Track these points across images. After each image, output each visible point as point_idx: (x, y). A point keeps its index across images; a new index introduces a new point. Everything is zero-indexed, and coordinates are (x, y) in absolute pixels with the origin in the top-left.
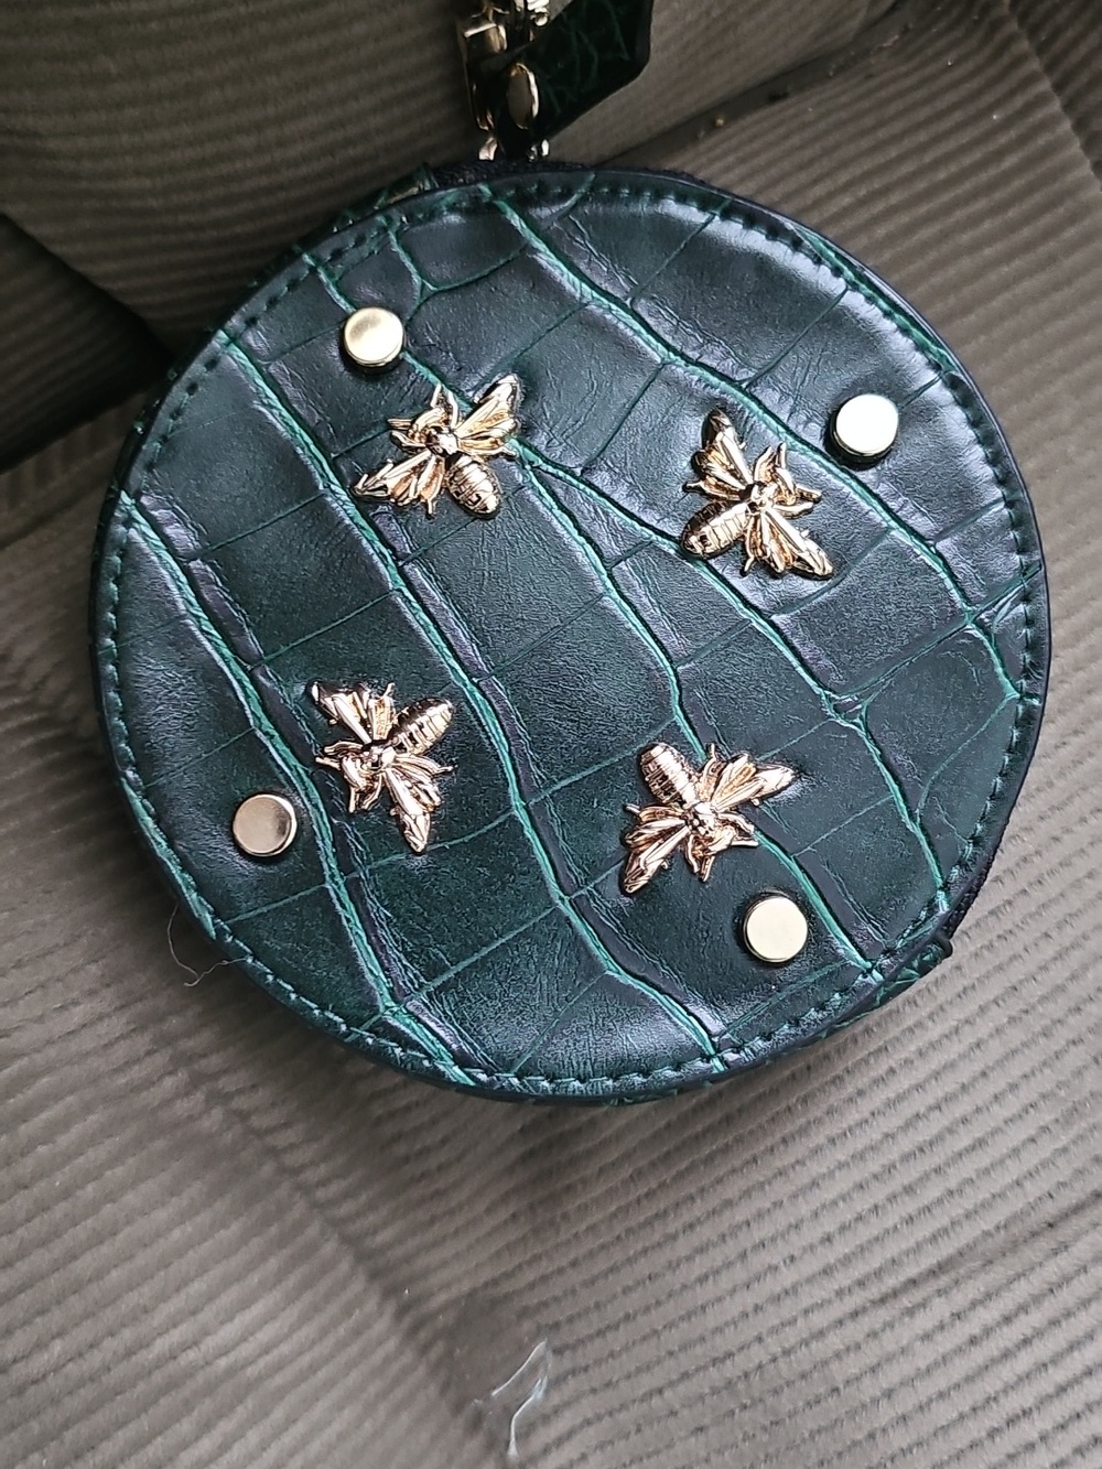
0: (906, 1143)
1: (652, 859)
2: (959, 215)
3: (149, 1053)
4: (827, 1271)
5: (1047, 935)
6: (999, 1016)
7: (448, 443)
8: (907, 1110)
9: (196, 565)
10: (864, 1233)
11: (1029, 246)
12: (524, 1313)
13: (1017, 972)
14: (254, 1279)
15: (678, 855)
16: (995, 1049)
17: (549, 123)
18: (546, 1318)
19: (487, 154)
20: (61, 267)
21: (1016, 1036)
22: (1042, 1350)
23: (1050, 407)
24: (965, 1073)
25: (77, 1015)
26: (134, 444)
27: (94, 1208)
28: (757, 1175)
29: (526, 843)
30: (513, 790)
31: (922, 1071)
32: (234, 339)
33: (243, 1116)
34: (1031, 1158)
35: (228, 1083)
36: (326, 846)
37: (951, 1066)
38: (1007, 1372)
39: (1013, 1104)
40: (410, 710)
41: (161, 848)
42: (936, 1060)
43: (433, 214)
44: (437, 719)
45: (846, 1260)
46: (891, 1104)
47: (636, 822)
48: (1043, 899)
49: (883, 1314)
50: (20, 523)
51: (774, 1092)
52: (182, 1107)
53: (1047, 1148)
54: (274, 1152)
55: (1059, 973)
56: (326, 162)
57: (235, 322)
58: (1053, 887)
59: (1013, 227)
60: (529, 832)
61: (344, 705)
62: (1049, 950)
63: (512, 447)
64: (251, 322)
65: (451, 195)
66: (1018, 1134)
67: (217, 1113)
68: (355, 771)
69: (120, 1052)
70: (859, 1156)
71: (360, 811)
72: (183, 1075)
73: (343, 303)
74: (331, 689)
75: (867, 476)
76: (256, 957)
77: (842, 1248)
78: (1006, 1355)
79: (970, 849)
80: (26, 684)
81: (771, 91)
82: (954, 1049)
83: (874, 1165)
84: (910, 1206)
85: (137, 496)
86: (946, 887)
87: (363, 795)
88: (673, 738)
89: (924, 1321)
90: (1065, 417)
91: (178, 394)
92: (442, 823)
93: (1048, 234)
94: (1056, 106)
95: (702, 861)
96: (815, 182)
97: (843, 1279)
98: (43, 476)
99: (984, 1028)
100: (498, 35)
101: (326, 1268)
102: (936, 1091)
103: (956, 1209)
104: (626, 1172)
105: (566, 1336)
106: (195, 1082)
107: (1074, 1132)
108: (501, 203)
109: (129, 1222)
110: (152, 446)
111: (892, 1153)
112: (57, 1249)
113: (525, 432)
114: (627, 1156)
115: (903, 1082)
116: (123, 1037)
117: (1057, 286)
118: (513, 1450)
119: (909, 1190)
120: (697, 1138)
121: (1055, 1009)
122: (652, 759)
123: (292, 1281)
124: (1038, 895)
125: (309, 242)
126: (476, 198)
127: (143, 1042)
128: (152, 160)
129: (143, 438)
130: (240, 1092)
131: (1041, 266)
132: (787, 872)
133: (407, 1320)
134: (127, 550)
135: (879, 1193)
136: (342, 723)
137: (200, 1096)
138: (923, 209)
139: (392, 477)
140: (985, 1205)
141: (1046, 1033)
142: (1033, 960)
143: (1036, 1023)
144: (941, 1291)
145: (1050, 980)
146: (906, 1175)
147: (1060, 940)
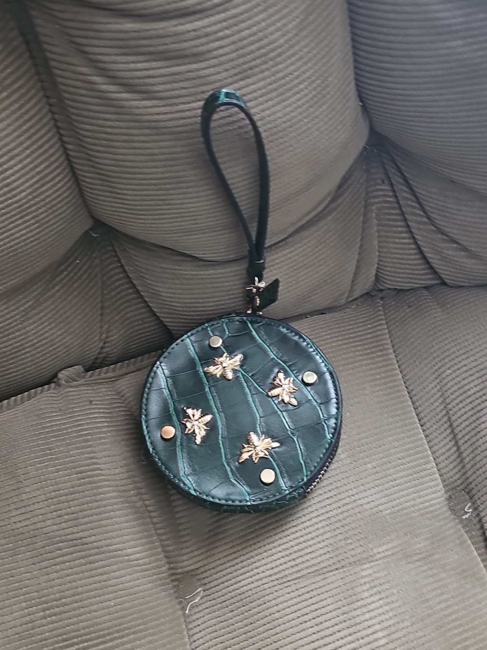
0: (296, 548)
1: (245, 456)
2: (353, 344)
3: (130, 484)
4: (270, 576)
5: (339, 507)
6: (324, 523)
7: (224, 365)
8: (298, 541)
9: (168, 379)
10: (281, 568)
11: (368, 354)
12: (199, 580)
13: (331, 514)
14: (139, 542)
15: (251, 456)
16: (322, 531)
17: (260, 308)
18: (204, 581)
19: (249, 312)
20: (158, 318)
21: (327, 529)
22: (314, 600)
23: (364, 389)
24: (314, 534)
25: (117, 471)
26: (163, 353)
27: (109, 512)
28: (260, 551)
29: (220, 448)
30: (220, 436)
31: (304, 532)
32: (188, 337)
33: (146, 506)
34: (324, 558)
35: (145, 497)
36: (179, 440)
37: (310, 533)
38: (305, 604)
39: (323, 544)
40: (204, 414)
41: (146, 432)
42: (308, 530)
43: (234, 321)
44: (208, 418)
45: (276, 574)
46: (295, 539)
47: (244, 448)
48: (340, 498)
49: (280, 587)
50: (135, 369)
51: (268, 531)
52: (134, 499)
53: (328, 556)
54: (151, 517)
55: (341, 517)
56: (216, 308)
57: (189, 334)
58: (343, 496)
59: (366, 349)
60: (221, 446)
61: (190, 412)
62: (340, 511)
63: (238, 368)
64: (192, 335)
65: (238, 318)
66: (321, 552)
67: (141, 502)
68: (189, 425)
69: (124, 482)
70: (284, 550)
71: (188, 434)
72: (136, 491)
73: (211, 334)
74: (188, 408)
75: (309, 388)
76: (159, 459)
77: (276, 570)
78: (306, 600)
79: (313, 469)
80: (126, 402)
81: (322, 312)
82: (312, 529)
83: (287, 552)
84: (293, 563)
85: (161, 363)
86: (307, 476)
87: (189, 430)
88: (256, 432)
89: (289, 590)
90: (367, 392)
91: (174, 345)
92: (204, 439)
93: (374, 352)
94: (385, 327)
95: (256, 458)
96: (323, 332)
97: (273, 578)
98: (142, 361)
99: (320, 525)
100: (254, 290)
101: (155, 548)
102: (306, 538)
103: (303, 566)
104: (230, 545)
105: (207, 587)
106: (138, 494)
107: (335, 554)
108: (248, 322)
109: (115, 518)
110: (166, 354)
111: (291, 551)
112: (99, 517)
113: (241, 366)
114: (231, 541)
115: (298, 534)
116: (125, 479)
117: (372, 364)
118: (187, 612)
119: (294, 560)
120: (249, 540)
121: (338, 525)
122: (250, 435)
123: (146, 547)
124: (339, 497)
125: (207, 322)
126: (243, 319)
127: (129, 481)
128: (181, 301)
129: (165, 352)
130: (147, 500)
131: (370, 359)
132: (273, 465)
133: (171, 572)
134: (155, 373)
135: (287, 559)
136: (189, 416)
137: (138, 498)
138: (345, 342)
139: (212, 369)
140: (310, 566)
141: (334, 530)
142: (335, 512)
143: (333, 527)
144: (295, 584)
145: (338, 518)
146: (294, 556)
147: (342, 509)
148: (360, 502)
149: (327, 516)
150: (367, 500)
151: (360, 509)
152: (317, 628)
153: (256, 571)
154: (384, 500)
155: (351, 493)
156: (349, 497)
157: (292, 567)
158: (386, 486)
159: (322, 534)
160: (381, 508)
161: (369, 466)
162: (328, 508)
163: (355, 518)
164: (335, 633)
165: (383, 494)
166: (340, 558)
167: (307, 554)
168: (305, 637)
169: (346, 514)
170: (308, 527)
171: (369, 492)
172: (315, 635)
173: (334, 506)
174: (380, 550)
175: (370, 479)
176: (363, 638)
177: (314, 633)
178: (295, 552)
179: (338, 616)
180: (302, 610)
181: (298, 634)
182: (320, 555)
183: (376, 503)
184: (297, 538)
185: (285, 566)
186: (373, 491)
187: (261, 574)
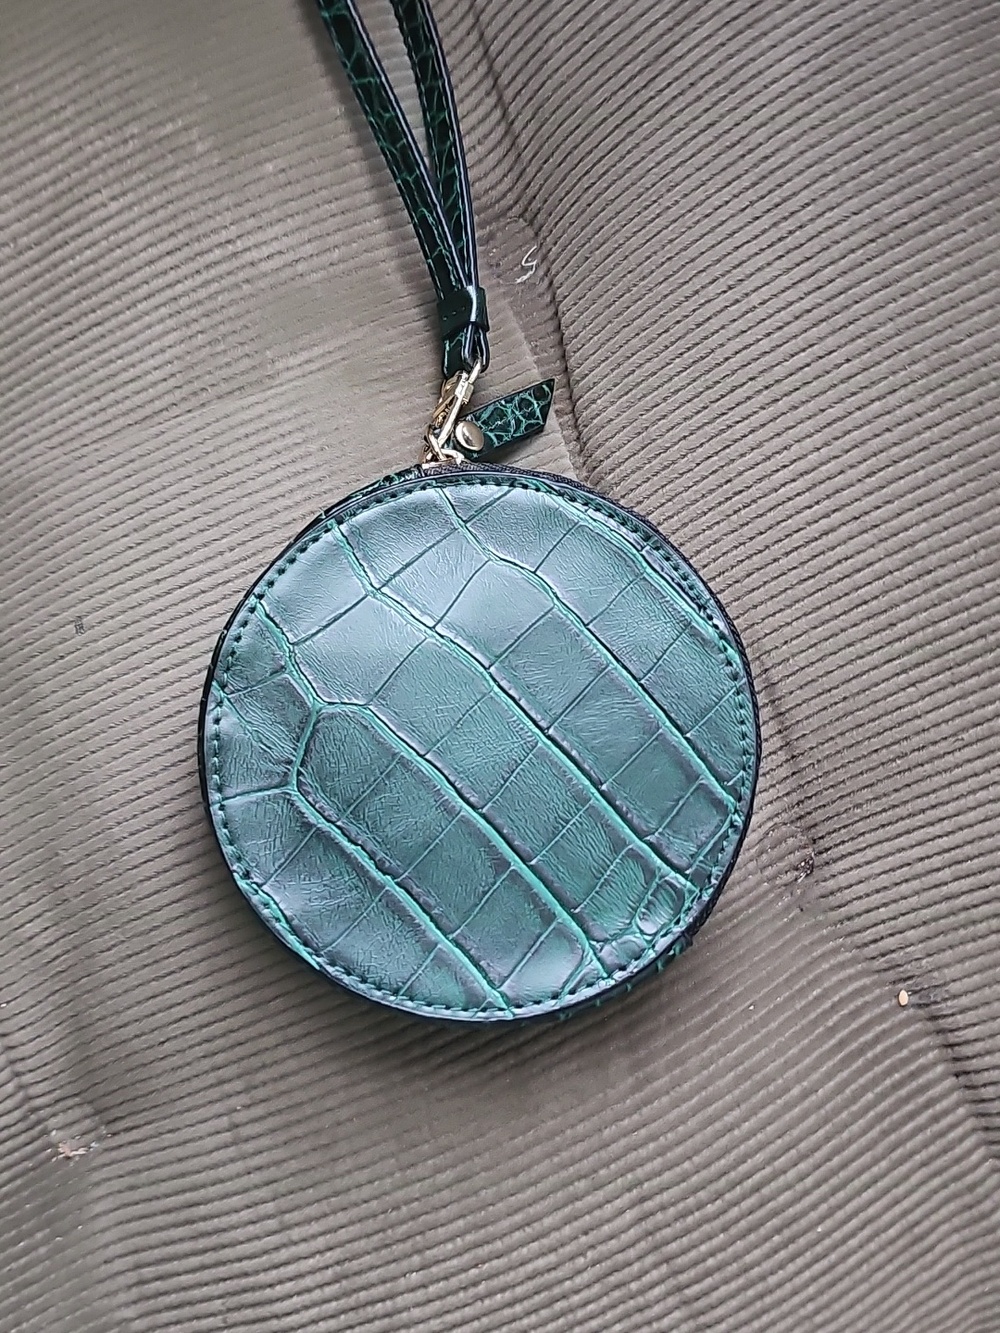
0: (101, 373)
5: (198, 272)
13: (179, 289)
21: (170, 323)
22: (133, 481)
46: (99, 353)
48: (199, 250)
55: (202, 293)
62: (199, 280)
66: (157, 375)
77: (60, 424)
84: (96, 405)
89: (83, 464)
99: (155, 316)
102: (123, 347)
103: (117, 410)
107: (187, 378)
121: (193, 313)
124: (197, 247)
135: (83, 397)
141: (187, 324)
142: (189, 283)
143: (182, 318)
144: (97, 450)
145: (195, 297)
146: (97, 390)
147: (206, 276)
148: (248, 257)
149: (169, 293)
150: (266, 251)
151: (250, 272)
152: (136, 537)
153: (20, 430)
154: (309, 248)
155: (224, 235)
156: (220, 245)
157: (94, 414)
158: (315, 213)
159: (159, 337)
160: (301, 267)
161: (270, 167)
162: (172, 276)
163: (236, 294)
164: (173, 544)
165: (305, 235)
166: (197, 385)
167: (126, 383)
168: (110, 558)
169: (215, 287)
170: (127, 324)
171: (271, 232)
172: (132, 551)
173: (184, 270)
174: (292, 361)
175: (270, 200)
176: (231, 550)
177: (131, 548)
178: (101, 381)
179: (182, 509)
180: (108, 503)
181: (97, 552)
182: (154, 384)
183: (290, 257)
184: (105, 351)
185: (78, 414)
186: (278, 229)
187: (30, 437)
